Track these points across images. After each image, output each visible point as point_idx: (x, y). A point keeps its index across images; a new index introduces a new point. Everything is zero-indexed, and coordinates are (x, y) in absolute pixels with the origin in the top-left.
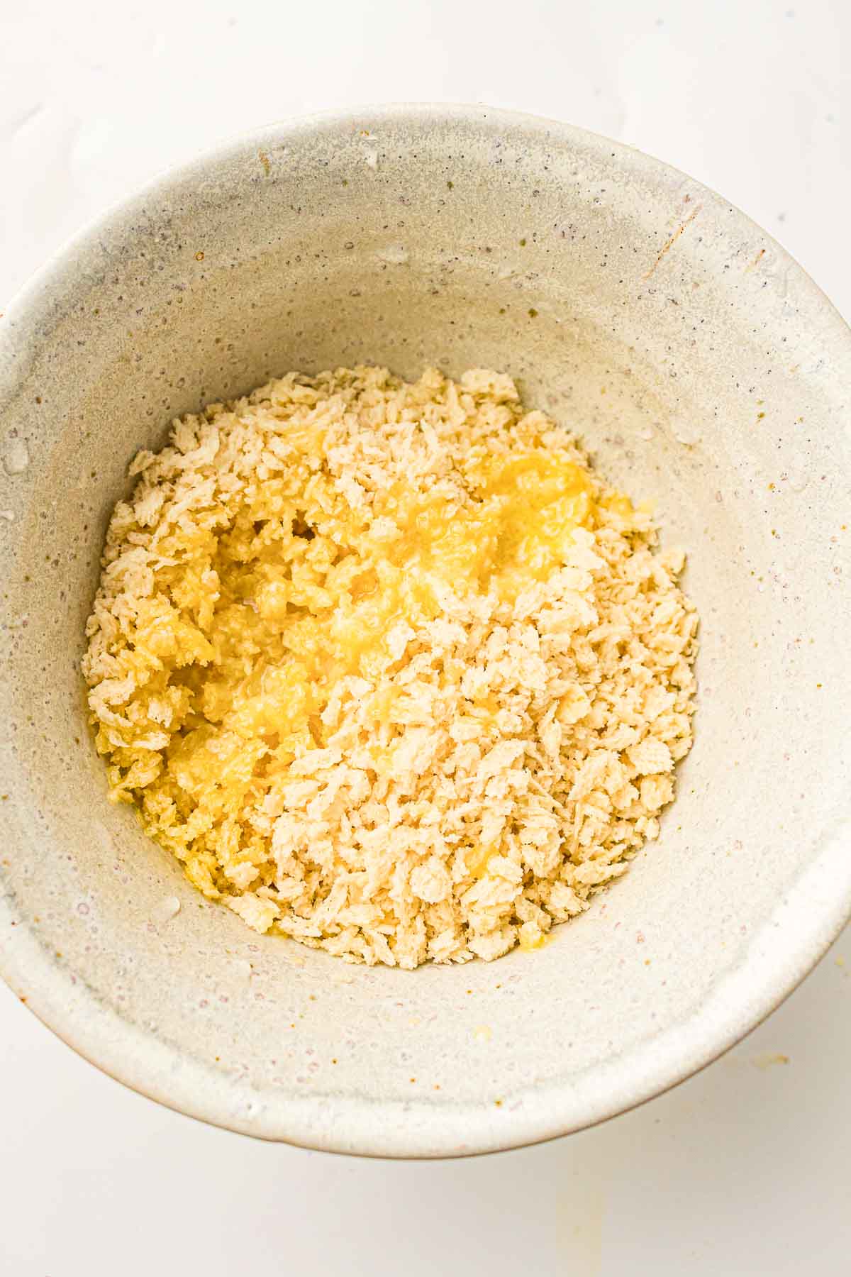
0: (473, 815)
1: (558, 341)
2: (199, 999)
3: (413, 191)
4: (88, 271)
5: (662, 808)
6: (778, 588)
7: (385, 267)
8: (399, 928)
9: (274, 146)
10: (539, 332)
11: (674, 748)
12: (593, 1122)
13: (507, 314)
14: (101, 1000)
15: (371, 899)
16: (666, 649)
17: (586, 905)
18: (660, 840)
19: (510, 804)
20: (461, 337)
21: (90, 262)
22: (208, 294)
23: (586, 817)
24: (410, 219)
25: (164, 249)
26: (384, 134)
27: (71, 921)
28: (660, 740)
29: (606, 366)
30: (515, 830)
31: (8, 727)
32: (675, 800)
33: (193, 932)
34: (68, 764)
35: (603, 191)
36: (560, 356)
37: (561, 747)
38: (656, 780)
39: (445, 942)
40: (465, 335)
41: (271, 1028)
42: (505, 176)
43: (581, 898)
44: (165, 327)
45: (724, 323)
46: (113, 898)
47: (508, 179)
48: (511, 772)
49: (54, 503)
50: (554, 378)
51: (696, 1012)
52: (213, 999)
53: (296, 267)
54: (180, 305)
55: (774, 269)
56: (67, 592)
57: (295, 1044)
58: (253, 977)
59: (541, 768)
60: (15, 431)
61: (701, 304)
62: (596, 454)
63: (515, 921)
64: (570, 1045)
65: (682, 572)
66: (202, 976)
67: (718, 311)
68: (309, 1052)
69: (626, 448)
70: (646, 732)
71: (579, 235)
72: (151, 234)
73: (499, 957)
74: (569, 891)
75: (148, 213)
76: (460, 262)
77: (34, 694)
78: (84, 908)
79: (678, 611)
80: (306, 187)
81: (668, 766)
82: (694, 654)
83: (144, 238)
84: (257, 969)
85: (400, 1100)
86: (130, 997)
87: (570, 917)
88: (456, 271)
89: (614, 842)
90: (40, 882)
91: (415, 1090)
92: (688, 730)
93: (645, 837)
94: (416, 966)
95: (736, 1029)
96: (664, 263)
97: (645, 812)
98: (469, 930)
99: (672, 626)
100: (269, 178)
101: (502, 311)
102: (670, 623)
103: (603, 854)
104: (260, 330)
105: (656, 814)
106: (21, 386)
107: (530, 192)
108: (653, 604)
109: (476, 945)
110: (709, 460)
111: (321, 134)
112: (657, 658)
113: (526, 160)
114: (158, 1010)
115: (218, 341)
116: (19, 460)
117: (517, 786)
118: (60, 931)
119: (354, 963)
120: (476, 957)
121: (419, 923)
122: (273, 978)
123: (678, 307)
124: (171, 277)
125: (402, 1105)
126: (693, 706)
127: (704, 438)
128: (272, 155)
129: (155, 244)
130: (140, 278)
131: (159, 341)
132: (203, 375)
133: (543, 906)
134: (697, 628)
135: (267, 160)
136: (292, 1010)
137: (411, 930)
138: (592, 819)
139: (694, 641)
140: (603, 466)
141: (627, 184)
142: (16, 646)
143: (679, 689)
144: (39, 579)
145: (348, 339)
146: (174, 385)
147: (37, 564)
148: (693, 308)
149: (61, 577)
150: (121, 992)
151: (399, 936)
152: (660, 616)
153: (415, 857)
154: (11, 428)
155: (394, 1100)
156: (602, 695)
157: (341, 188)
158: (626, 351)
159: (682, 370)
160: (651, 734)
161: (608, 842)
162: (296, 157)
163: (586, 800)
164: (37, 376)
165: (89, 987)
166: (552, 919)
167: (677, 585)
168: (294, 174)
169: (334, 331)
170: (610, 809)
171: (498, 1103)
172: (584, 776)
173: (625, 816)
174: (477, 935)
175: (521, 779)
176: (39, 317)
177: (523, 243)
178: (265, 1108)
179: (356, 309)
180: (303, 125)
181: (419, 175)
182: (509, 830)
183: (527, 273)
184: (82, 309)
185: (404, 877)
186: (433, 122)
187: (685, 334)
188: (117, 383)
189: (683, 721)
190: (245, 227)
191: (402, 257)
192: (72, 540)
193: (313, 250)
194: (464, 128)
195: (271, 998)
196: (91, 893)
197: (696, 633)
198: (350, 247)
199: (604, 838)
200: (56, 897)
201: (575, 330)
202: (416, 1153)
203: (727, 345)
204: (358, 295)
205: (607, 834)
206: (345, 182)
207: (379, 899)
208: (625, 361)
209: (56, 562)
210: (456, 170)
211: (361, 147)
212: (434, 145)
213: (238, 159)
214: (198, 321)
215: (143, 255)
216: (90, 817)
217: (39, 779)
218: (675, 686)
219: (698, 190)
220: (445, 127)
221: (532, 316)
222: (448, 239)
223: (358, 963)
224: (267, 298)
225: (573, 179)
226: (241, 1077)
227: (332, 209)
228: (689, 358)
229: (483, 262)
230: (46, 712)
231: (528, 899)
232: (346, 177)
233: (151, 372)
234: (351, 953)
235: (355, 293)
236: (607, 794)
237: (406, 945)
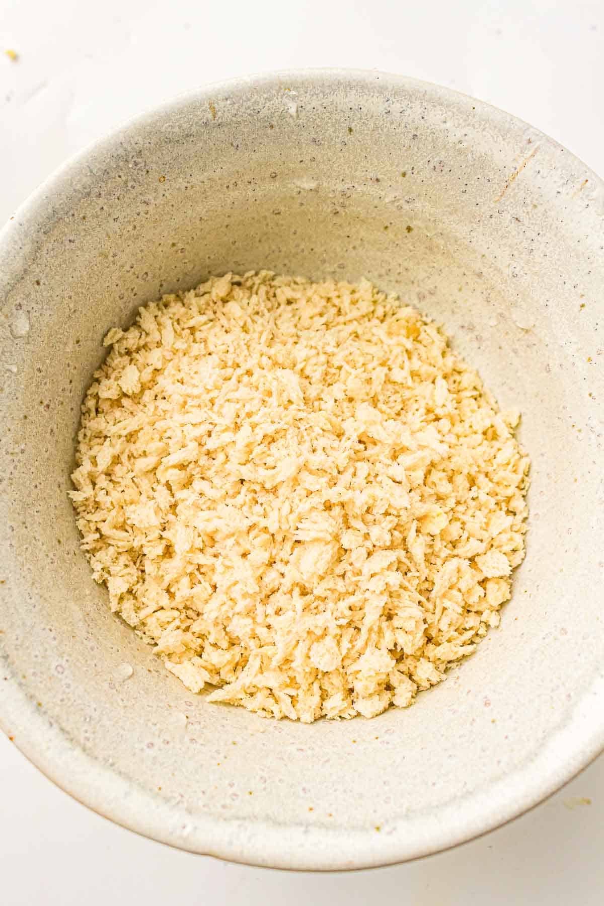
0: (358, 604)
1: (427, 251)
2: (147, 741)
3: (323, 134)
4: (79, 187)
5: (502, 605)
6: (593, 436)
7: (300, 192)
8: (300, 692)
9: (220, 97)
10: (413, 244)
11: (511, 558)
12: (452, 845)
13: (389, 230)
14: (72, 740)
15: (279, 667)
16: (505, 483)
17: (444, 677)
18: (500, 628)
19: (385, 598)
20: (354, 248)
21: (80, 180)
22: (167, 209)
23: (445, 609)
24: (320, 156)
25: (135, 173)
26: (302, 91)
27: (50, 678)
28: (500, 552)
29: (463, 270)
30: (390, 617)
31: (8, 529)
32: (512, 598)
33: (143, 690)
34: (52, 559)
35: (466, 135)
36: (428, 262)
37: (425, 554)
38: (498, 583)
39: (336, 702)
40: (357, 246)
41: (202, 766)
42: (392, 123)
43: (440, 671)
44: (135, 232)
45: (556, 235)
46: (83, 662)
47: (393, 126)
48: (386, 573)
49: (48, 361)
50: (423, 280)
51: (532, 760)
52: (158, 742)
53: (233, 190)
54: (146, 216)
55: (594, 194)
56: (55, 430)
57: (221, 779)
58: (188, 726)
59: (409, 570)
60: (20, 305)
61: (538, 222)
62: (453, 337)
63: (389, 687)
64: (434, 784)
65: (518, 425)
66: (150, 724)
67: (551, 226)
68: (231, 785)
69: (476, 333)
70: (489, 546)
71: (446, 169)
72: (126, 160)
73: (377, 715)
74: (431, 665)
75: (125, 145)
76: (356, 190)
77: (28, 505)
78: (60, 669)
79: (514, 455)
80: (243, 130)
81: (507, 572)
82: (526, 488)
83: (121, 164)
84: (192, 719)
85: (301, 824)
86: (94, 739)
87: (432, 685)
88: (353, 196)
89: (465, 629)
90: (28, 648)
91: (312, 817)
92: (521, 546)
93: (489, 625)
94: (313, 720)
95: (564, 775)
96: (510, 190)
97: (488, 607)
98: (354, 694)
99: (510, 467)
100: (216, 121)
101: (386, 228)
102: (508, 464)
103: (458, 638)
104: (205, 238)
105: (497, 608)
106: (25, 271)
107: (410, 136)
108: (495, 449)
109: (360, 706)
110: (540, 341)
111: (255, 89)
112: (498, 490)
113: (408, 111)
114: (115, 748)
115: (174, 245)
116: (22, 326)
117: (391, 583)
118: (42, 686)
119: (265, 717)
120: (359, 715)
121: (316, 686)
122: (205, 727)
123: (520, 224)
124: (141, 194)
125: (303, 829)
126: (525, 528)
127: (537, 324)
128: (218, 104)
129: (129, 168)
130: (117, 194)
131: (130, 243)
132: (162, 271)
133: (410, 677)
134: (529, 468)
135: (214, 108)
136: (218, 752)
137: (309, 693)
138: (449, 612)
139: (526, 479)
140: (458, 347)
141: (484, 130)
142: (15, 467)
143: (515, 514)
144: (33, 418)
145: (270, 247)
146: (140, 276)
147: (33, 407)
148: (532, 224)
149: (51, 418)
150: (87, 735)
151: (300, 698)
152: (502, 458)
153: (313, 636)
154: (17, 302)
155: (297, 824)
156: (457, 515)
157: (269, 131)
158: (479, 257)
159: (522, 273)
160: (494, 548)
161: (461, 628)
162: (236, 106)
163: (444, 596)
164: (38, 264)
165: (62, 729)
166: (418, 687)
167: (514, 436)
168: (234, 119)
169: (260, 241)
170: (463, 604)
171: (378, 829)
172: (442, 577)
173: (474, 610)
174: (360, 697)
175: (395, 578)
176: (41, 220)
177: (404, 175)
178: (196, 828)
179: (277, 224)
180: (242, 82)
181: (327, 123)
182: (384, 618)
183: (406, 198)
184: (73, 215)
185: (305, 651)
186: (339, 82)
187: (525, 244)
188: (97, 273)
189: (518, 538)
190: (196, 159)
191: (313, 185)
192: (60, 390)
193: (247, 178)
194: (362, 87)
195: (203, 743)
196: (66, 657)
197: (528, 472)
198: (274, 177)
199: (458, 625)
200: (40, 660)
201: (441, 242)
202: (314, 867)
203: (557, 252)
204: (279, 213)
205: (460, 621)
206: (272, 127)
207: (284, 667)
208: (478, 266)
209: (48, 406)
210: (355, 119)
211: (285, 100)
212: (340, 100)
213: (193, 107)
214: (159, 229)
215: (120, 177)
216: (67, 600)
217: (29, 569)
218: (512, 512)
219: (537, 135)
220: (348, 86)
221: (409, 232)
222: (347, 172)
223: (268, 717)
224: (211, 213)
225: (444, 126)
226: (178, 803)
227: (262, 146)
228: (527, 262)
229: (373, 190)
230: (36, 518)
231: (399, 671)
232: (273, 123)
233: (122, 266)
234: (264, 709)
235: (276, 212)
236: (460, 591)
237: (305, 704)
